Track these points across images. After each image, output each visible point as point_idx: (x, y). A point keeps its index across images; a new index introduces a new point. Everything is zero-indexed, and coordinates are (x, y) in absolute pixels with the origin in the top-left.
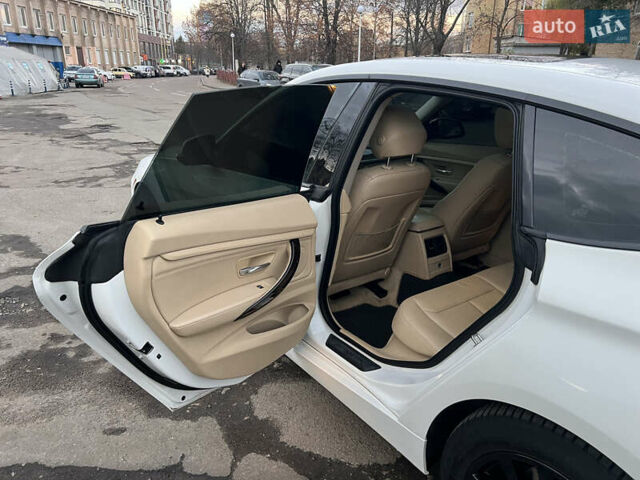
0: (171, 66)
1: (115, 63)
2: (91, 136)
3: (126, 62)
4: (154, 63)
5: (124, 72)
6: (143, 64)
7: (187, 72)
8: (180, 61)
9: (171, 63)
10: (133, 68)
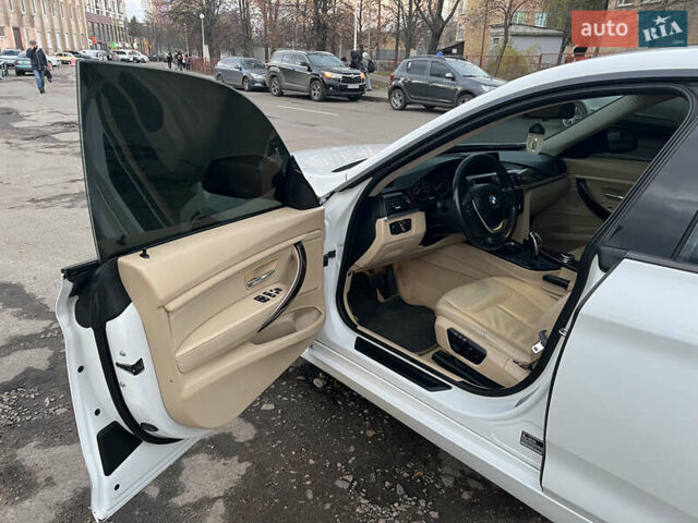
0: (126, 51)
1: (59, 47)
2: (56, 136)
3: (72, 46)
4: (104, 47)
5: (71, 58)
6: (92, 48)
7: (146, 58)
8: (135, 45)
9: (125, 47)
10: (81, 52)
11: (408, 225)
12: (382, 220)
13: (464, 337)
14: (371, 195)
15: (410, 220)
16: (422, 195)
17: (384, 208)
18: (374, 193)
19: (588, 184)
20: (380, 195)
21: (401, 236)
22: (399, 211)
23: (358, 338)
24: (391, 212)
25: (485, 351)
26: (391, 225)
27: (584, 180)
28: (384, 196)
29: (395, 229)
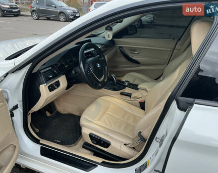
11: (58, 84)
12: (43, 85)
13: (98, 137)
14: (33, 72)
15: (58, 81)
16: (62, 65)
17: (42, 78)
18: (35, 71)
19: (124, 48)
20: (39, 71)
21: (56, 91)
22: (51, 78)
23: (41, 147)
24: (48, 80)
25: (110, 142)
26: (49, 87)
27: (122, 47)
28: (42, 71)
29: (51, 88)
